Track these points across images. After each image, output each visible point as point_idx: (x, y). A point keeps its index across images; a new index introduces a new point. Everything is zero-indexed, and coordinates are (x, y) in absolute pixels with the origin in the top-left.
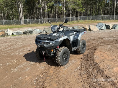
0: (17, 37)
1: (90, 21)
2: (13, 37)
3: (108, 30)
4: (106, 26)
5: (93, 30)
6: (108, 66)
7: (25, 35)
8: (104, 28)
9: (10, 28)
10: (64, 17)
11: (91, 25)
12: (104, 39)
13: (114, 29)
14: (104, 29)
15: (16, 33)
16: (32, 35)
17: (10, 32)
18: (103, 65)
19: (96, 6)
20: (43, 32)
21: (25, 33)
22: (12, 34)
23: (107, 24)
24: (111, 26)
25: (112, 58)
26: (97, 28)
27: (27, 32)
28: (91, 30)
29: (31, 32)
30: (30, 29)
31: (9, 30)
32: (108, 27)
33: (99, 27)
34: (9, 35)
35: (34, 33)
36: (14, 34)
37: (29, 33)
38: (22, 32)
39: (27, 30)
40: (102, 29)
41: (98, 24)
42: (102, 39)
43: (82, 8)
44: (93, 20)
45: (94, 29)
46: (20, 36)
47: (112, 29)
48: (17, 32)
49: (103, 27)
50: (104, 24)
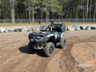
0: (8, 33)
1: (68, 22)
2: (5, 34)
3: (82, 30)
4: (81, 27)
5: (70, 30)
6: (82, 60)
7: (15, 32)
8: (79, 28)
9: (2, 26)
10: (47, 19)
11: (69, 26)
12: (79, 37)
13: (87, 30)
14: (79, 29)
15: (7, 30)
16: (21, 33)
18: (78, 59)
19: (73, 11)
20: (30, 30)
21: (15, 31)
22: (4, 31)
23: (81, 26)
24: (84, 28)
25: (85, 53)
27: (17, 30)
28: (68, 30)
29: (20, 30)
30: (20, 27)
31: (1, 28)
32: (82, 28)
33: (75, 28)
34: (1, 32)
35: (23, 30)
36: (6, 31)
37: (19, 31)
38: (13, 29)
39: (17, 28)
40: (77, 29)
41: (74, 25)
42: (77, 37)
43: (62, 12)
44: (70, 22)
46: (11, 33)
47: (85, 29)
48: (9, 30)
49: (78, 28)
50: (79, 26)
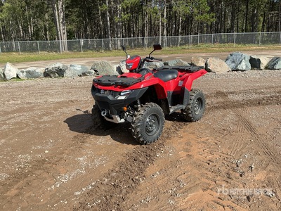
1: (227, 45)
2: (16, 83)
3: (255, 71)
4: (252, 60)
5: (215, 70)
7: (47, 79)
8: (245, 65)
9: (14, 62)
12: (231, 97)
13: (273, 69)
14: (244, 68)
15: (25, 74)
16: (62, 80)
17: (11, 71)
20: (89, 72)
21: (47, 74)
22: (15, 76)
23: (253, 57)
24: (264, 61)
26: (227, 67)
27: (54, 73)
28: (209, 71)
29: (60, 72)
30: (59, 65)
31: (9, 66)
32: (255, 64)
33: (233, 64)
34: (8, 78)
35: (67, 73)
36: (21, 75)
37: (57, 75)
38: (41, 70)
39: (50, 67)
40: (239, 67)
41: (231, 55)
45: (219, 69)
47: (266, 68)
48: (28, 72)
49: (243, 63)
50: (247, 56)
